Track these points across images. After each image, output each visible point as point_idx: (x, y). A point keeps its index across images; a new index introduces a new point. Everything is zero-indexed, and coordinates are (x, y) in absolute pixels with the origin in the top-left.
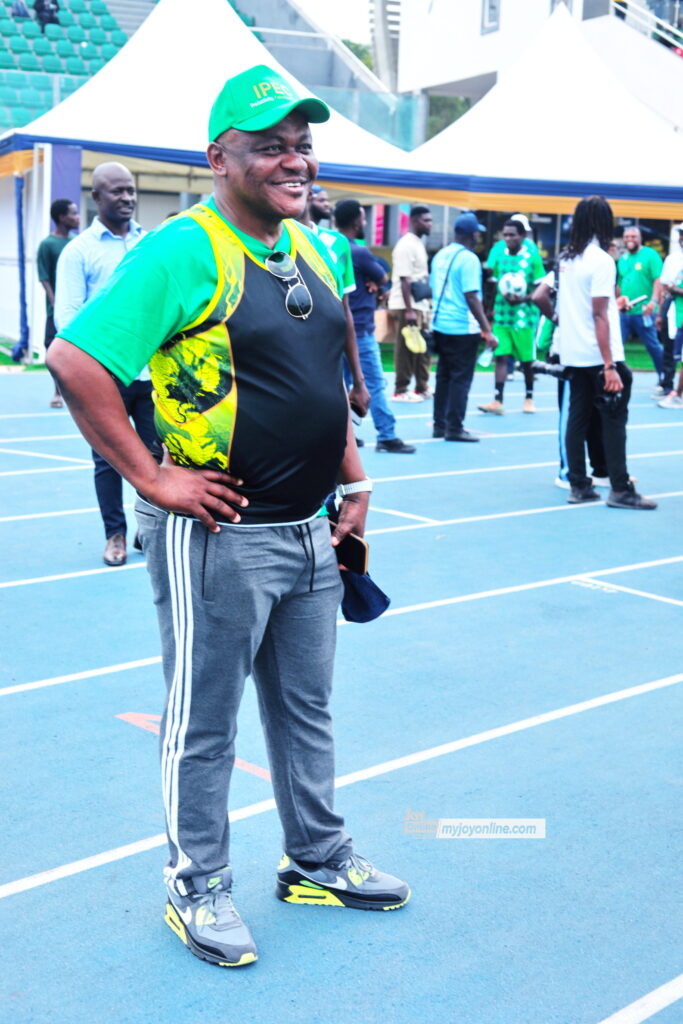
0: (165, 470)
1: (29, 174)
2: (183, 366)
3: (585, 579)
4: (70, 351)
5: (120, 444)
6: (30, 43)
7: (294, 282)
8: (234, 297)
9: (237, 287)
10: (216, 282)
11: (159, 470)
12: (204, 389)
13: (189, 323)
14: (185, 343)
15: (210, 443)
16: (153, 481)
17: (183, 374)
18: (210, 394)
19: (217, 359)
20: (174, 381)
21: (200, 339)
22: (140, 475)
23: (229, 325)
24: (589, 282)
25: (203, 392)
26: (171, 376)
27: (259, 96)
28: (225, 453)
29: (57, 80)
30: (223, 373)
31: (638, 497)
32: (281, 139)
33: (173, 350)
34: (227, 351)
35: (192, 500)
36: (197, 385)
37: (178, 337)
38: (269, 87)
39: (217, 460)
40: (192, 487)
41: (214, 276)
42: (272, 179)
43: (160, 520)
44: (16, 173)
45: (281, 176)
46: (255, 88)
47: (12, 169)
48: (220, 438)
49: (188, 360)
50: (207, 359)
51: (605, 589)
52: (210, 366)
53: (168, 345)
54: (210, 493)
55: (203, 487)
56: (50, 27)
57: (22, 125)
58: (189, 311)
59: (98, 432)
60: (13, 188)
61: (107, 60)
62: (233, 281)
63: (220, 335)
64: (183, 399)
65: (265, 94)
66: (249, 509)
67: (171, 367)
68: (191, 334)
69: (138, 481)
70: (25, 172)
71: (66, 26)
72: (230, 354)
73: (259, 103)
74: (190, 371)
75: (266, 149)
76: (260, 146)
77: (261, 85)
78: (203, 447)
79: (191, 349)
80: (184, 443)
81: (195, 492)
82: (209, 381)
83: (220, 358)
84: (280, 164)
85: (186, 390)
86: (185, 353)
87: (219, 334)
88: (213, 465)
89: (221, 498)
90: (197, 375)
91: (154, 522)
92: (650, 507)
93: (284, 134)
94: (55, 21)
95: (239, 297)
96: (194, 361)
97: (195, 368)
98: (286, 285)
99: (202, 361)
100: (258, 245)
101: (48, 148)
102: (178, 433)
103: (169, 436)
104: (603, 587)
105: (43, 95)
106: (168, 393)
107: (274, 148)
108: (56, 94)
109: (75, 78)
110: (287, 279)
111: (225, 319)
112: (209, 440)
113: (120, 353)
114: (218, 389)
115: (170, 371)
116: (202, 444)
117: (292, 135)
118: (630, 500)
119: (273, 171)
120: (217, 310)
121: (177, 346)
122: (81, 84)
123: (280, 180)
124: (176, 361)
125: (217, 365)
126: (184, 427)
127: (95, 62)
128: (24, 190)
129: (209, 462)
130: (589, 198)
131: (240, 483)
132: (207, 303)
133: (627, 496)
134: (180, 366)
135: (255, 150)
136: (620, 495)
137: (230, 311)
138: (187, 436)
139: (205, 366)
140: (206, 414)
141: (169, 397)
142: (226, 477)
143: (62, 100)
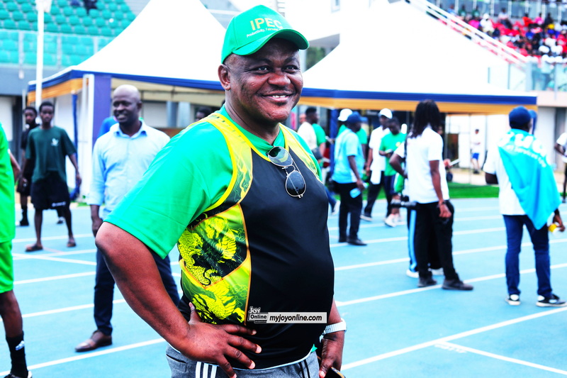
0: (194, 326)
1: (81, 93)
2: (207, 240)
3: (443, 343)
4: (116, 232)
5: (158, 308)
6: (81, 20)
7: (290, 169)
8: (245, 183)
9: (247, 174)
10: (231, 172)
11: (189, 327)
12: (224, 257)
13: (211, 205)
14: (207, 221)
15: (231, 301)
16: (184, 338)
17: (206, 246)
18: (229, 261)
19: (234, 233)
20: (199, 251)
21: (219, 218)
22: (174, 333)
23: (242, 205)
24: (427, 152)
25: (224, 260)
26: (196, 248)
27: (254, 29)
28: (243, 309)
29: (96, 40)
30: (238, 244)
31: (461, 283)
32: (268, 61)
33: (197, 228)
34: (242, 227)
35: (216, 351)
36: (219, 254)
37: (202, 217)
38: (263, 22)
39: (236, 314)
40: (217, 340)
41: (230, 167)
42: (262, 92)
43: (189, 365)
44: (73, 92)
45: (269, 90)
46: (252, 22)
47: (70, 89)
48: (239, 297)
49: (210, 235)
50: (225, 234)
51: (457, 350)
52: (229, 239)
53: (193, 225)
54: (231, 344)
55: (225, 339)
56: (93, 12)
57: (76, 64)
58: (210, 196)
59: (139, 298)
60: (71, 100)
61: (124, 28)
62: (244, 171)
63: (236, 214)
64: (207, 266)
65: (259, 27)
66: (262, 355)
67: (196, 240)
68: (212, 213)
69: (173, 338)
70: (78, 90)
71: (101, 10)
72: (245, 229)
73: (253, 34)
74: (212, 243)
75: (256, 69)
76: (251, 67)
77: (256, 20)
78: (225, 305)
79: (213, 226)
80: (209, 302)
81: (219, 344)
82: (228, 250)
83: (237, 232)
84: (267, 80)
85: (209, 259)
86: (208, 229)
87: (234, 213)
88: (233, 319)
89: (240, 347)
90: (218, 246)
91: (184, 367)
92: (469, 289)
93: (271, 58)
94: (95, 8)
95: (250, 183)
96: (215, 235)
97: (216, 241)
98: (284, 172)
99: (222, 235)
100: (261, 142)
101: (92, 77)
102: (204, 293)
103: (196, 296)
104: (456, 349)
105: (88, 48)
106: (194, 262)
107: (262, 68)
108: (96, 47)
109: (106, 39)
110: (285, 167)
111: (240, 201)
112: (230, 298)
113: (156, 232)
114: (235, 257)
115: (195, 244)
116: (224, 302)
117: (278, 58)
118: (457, 285)
119: (262, 86)
120: (232, 194)
121: (201, 224)
122: (109, 42)
123: (268, 93)
124: (200, 236)
125: (233, 237)
126: (209, 288)
127: (117, 30)
128: (78, 102)
129: (229, 317)
130: (425, 101)
131: (254, 333)
132: (225, 188)
133: (455, 283)
134: (204, 240)
135: (247, 70)
136: (450, 282)
137: (243, 194)
138: (212, 296)
139: (224, 239)
140: (226, 277)
141: (194, 265)
142: (243, 329)
143: (99, 50)
